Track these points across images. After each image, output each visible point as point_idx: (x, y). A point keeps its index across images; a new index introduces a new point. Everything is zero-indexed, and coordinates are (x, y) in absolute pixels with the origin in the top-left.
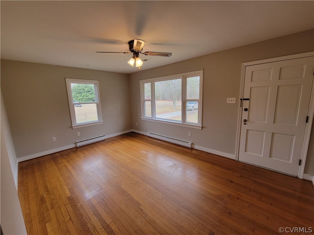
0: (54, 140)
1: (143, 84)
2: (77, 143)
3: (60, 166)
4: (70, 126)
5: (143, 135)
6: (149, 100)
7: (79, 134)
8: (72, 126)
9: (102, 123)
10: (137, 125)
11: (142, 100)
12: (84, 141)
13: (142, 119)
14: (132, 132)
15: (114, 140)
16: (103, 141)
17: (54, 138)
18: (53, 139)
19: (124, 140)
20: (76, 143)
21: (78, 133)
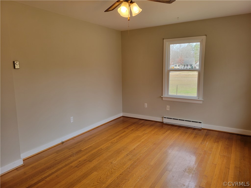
9: (201, 102)
12: (171, 119)
18: (145, 105)
20: (163, 118)
21: (167, 106)
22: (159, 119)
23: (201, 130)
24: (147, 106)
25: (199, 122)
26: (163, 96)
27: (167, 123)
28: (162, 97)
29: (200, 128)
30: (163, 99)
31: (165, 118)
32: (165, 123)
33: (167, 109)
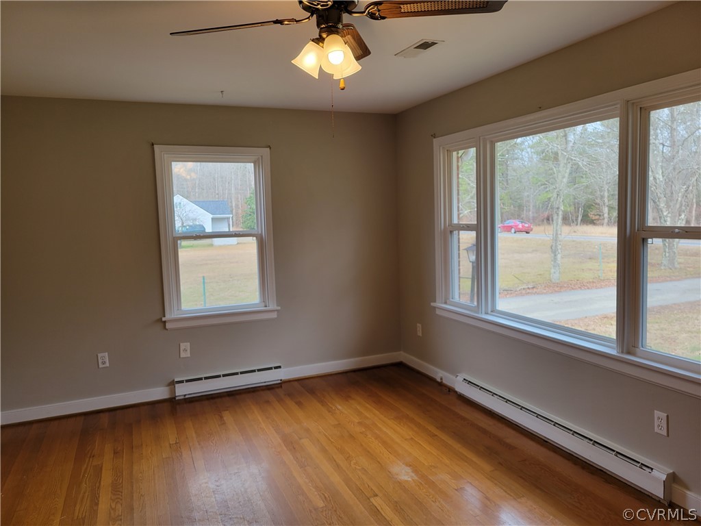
0: (104, 363)
1: (449, 152)
2: (177, 385)
3: (85, 466)
4: (159, 317)
5: (441, 384)
6: (468, 228)
7: (185, 350)
8: (164, 319)
9: (274, 315)
10: (420, 334)
11: (441, 223)
12: (201, 379)
13: (438, 312)
14: (400, 365)
15: (312, 392)
16: (270, 388)
17: (104, 358)
18: (100, 361)
19: (347, 398)
20: (172, 384)
21: (183, 346)
22: (158, 393)
23: (281, 387)
24: (107, 362)
25: (276, 368)
26: (168, 317)
27: (187, 397)
28: (165, 322)
29: (279, 382)
30: (168, 326)
31: (182, 382)
32: (182, 397)
33: (183, 355)
